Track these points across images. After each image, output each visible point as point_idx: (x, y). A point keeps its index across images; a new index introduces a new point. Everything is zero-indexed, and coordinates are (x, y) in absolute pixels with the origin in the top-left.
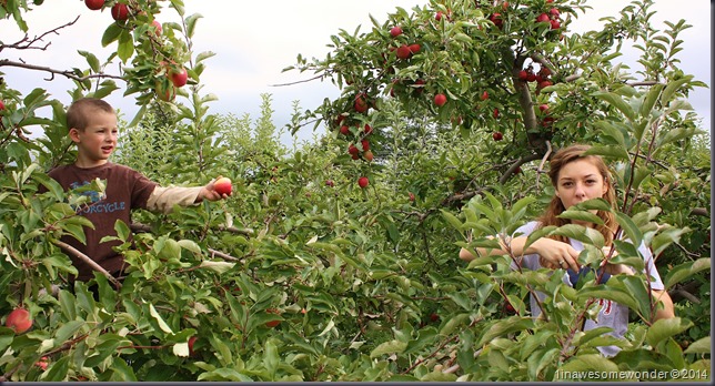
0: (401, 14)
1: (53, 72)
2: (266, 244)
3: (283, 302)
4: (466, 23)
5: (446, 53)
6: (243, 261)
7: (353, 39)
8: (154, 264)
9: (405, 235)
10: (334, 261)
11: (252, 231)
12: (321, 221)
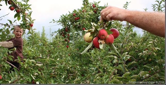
0: (75, 11)
1: (2, 24)
2: (50, 60)
3: (53, 72)
4: (89, 13)
5: (85, 19)
6: (44, 64)
7: (65, 16)
8: (27, 65)
9: (76, 58)
10: (63, 63)
11: (45, 58)
12: (60, 55)
